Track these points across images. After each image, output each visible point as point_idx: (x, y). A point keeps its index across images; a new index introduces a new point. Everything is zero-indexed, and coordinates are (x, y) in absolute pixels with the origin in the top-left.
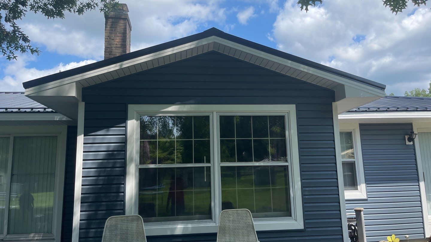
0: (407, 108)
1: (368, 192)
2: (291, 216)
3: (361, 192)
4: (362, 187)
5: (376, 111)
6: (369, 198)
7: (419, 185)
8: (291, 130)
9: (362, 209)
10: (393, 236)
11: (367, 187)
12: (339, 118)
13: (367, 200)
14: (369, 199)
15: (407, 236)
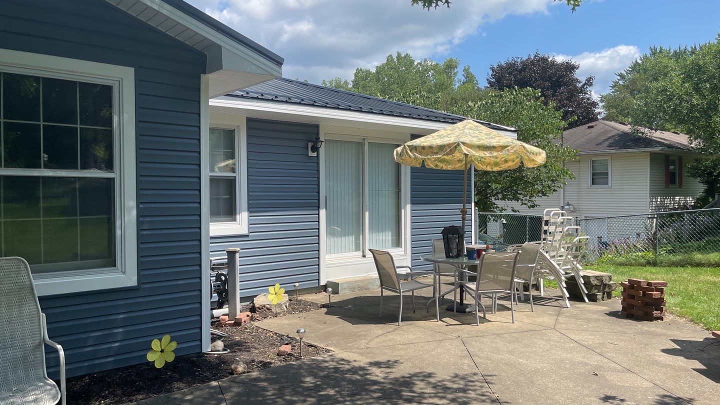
0: (315, 102)
1: (250, 224)
2: (115, 266)
3: (241, 224)
4: (243, 217)
5: (272, 100)
6: (251, 232)
7: (318, 214)
8: (124, 115)
9: (238, 249)
10: (278, 285)
11: (250, 216)
12: (210, 104)
13: (247, 236)
14: (251, 234)
15: (297, 284)
